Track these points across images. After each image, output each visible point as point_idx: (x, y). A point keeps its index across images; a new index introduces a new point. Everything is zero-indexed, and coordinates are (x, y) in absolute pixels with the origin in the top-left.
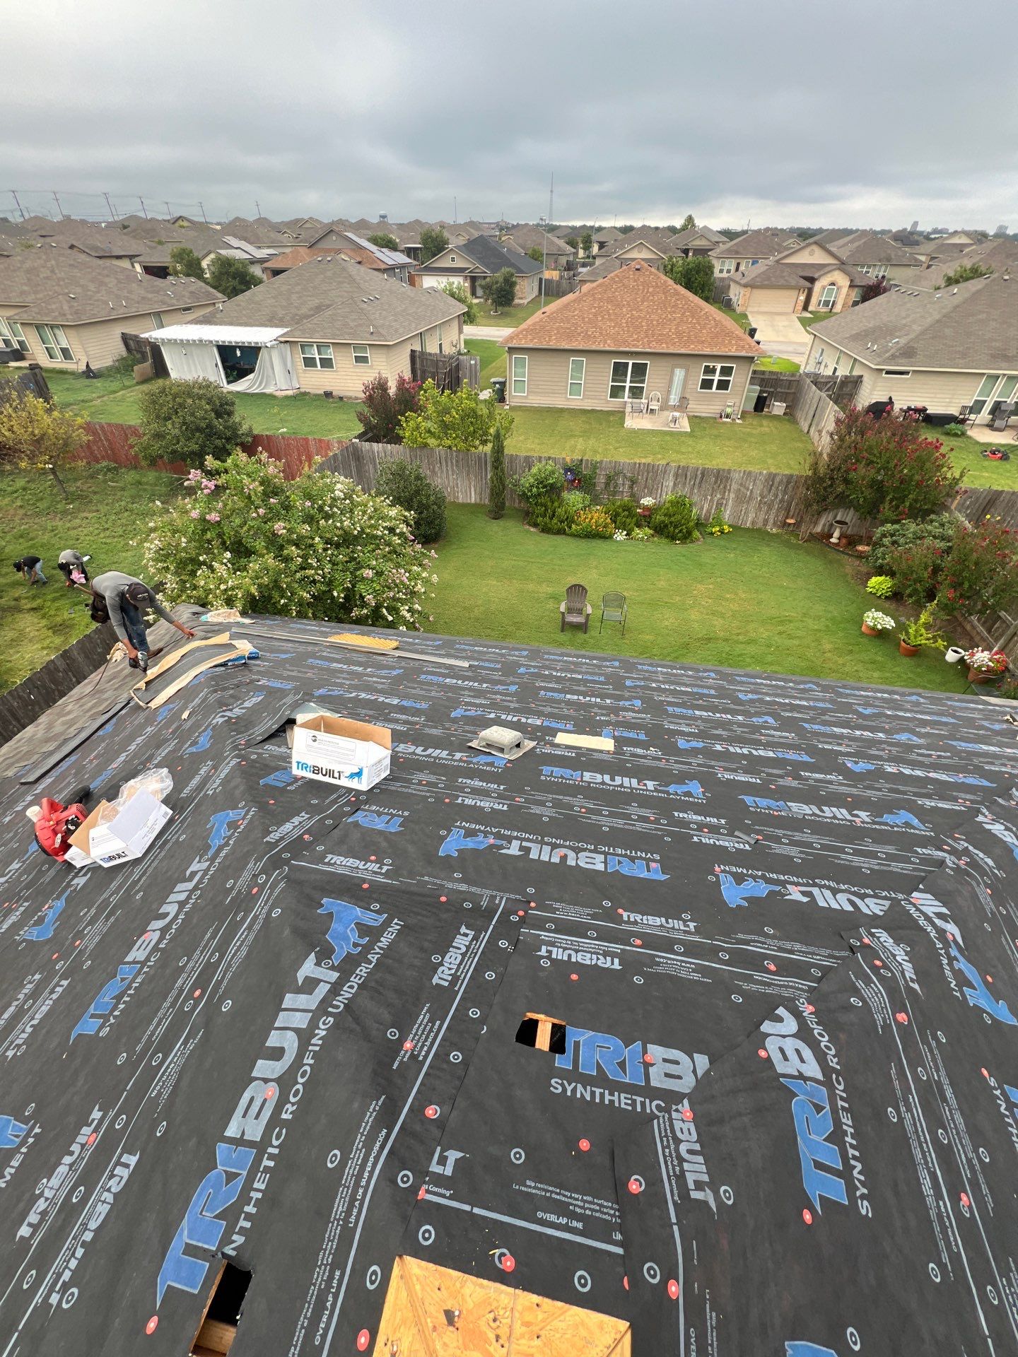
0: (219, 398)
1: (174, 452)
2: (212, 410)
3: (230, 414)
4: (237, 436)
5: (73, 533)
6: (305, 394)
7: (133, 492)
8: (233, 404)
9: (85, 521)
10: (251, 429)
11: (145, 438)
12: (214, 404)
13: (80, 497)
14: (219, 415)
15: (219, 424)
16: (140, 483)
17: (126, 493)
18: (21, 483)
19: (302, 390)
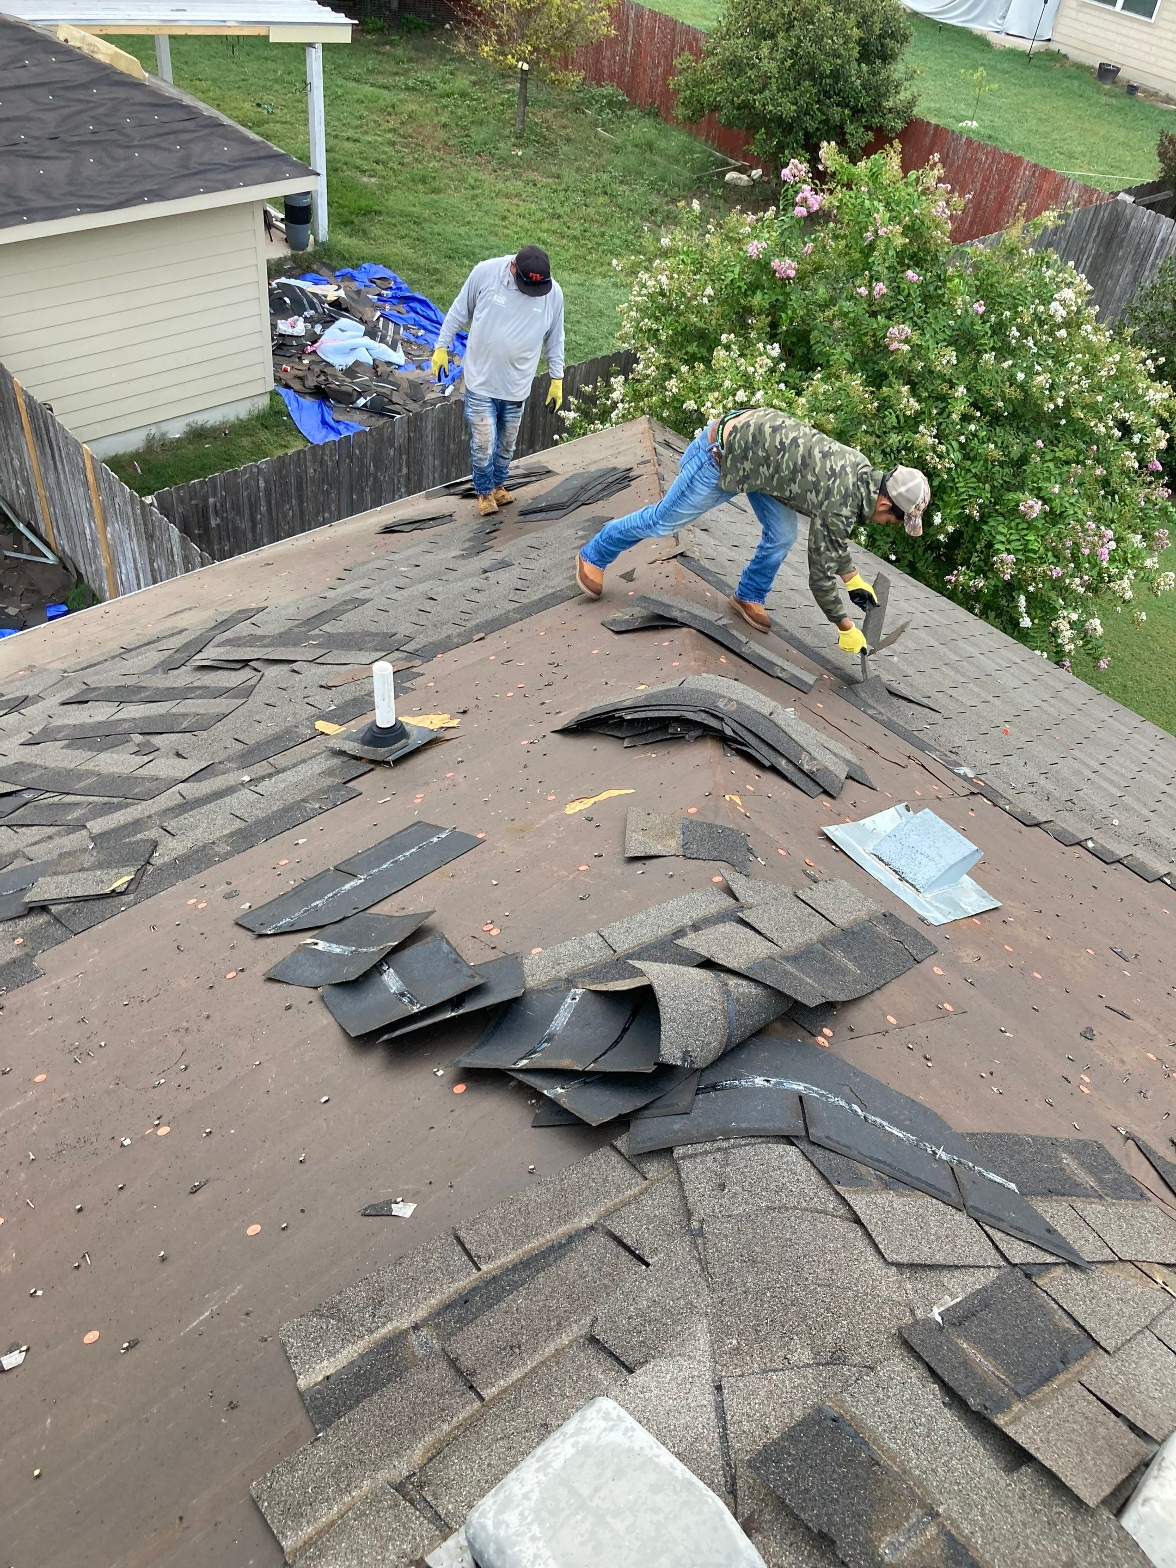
0: (887, 20)
1: (746, 105)
2: (860, 42)
3: (886, 57)
4: (877, 108)
5: (503, 205)
6: (1057, 57)
7: (632, 161)
8: (905, 38)
9: (531, 189)
10: (911, 103)
11: (708, 62)
12: (870, 30)
13: (542, 141)
14: (865, 56)
15: (857, 73)
16: (650, 146)
17: (619, 160)
18: (462, 82)
19: (1053, 46)
